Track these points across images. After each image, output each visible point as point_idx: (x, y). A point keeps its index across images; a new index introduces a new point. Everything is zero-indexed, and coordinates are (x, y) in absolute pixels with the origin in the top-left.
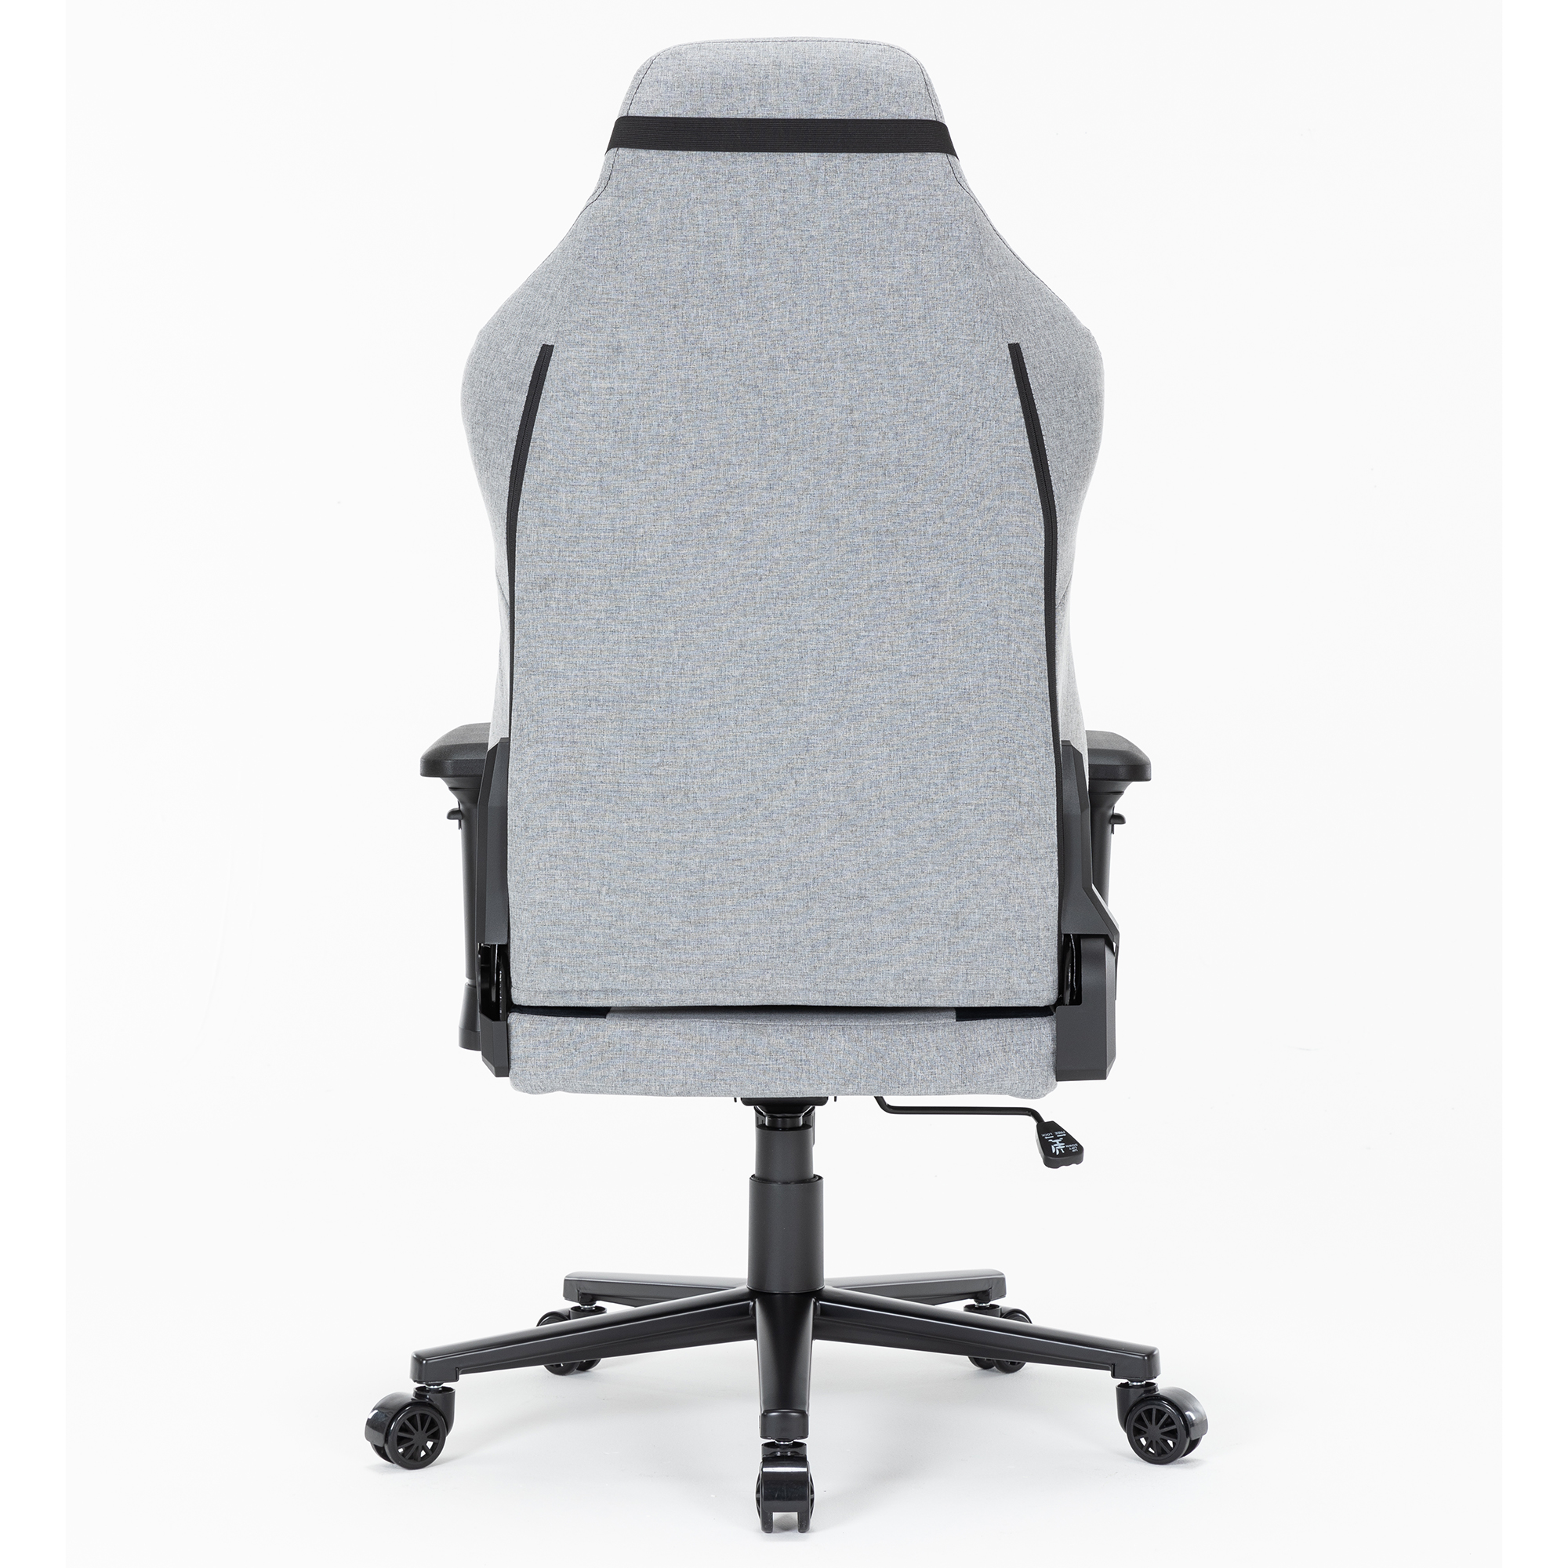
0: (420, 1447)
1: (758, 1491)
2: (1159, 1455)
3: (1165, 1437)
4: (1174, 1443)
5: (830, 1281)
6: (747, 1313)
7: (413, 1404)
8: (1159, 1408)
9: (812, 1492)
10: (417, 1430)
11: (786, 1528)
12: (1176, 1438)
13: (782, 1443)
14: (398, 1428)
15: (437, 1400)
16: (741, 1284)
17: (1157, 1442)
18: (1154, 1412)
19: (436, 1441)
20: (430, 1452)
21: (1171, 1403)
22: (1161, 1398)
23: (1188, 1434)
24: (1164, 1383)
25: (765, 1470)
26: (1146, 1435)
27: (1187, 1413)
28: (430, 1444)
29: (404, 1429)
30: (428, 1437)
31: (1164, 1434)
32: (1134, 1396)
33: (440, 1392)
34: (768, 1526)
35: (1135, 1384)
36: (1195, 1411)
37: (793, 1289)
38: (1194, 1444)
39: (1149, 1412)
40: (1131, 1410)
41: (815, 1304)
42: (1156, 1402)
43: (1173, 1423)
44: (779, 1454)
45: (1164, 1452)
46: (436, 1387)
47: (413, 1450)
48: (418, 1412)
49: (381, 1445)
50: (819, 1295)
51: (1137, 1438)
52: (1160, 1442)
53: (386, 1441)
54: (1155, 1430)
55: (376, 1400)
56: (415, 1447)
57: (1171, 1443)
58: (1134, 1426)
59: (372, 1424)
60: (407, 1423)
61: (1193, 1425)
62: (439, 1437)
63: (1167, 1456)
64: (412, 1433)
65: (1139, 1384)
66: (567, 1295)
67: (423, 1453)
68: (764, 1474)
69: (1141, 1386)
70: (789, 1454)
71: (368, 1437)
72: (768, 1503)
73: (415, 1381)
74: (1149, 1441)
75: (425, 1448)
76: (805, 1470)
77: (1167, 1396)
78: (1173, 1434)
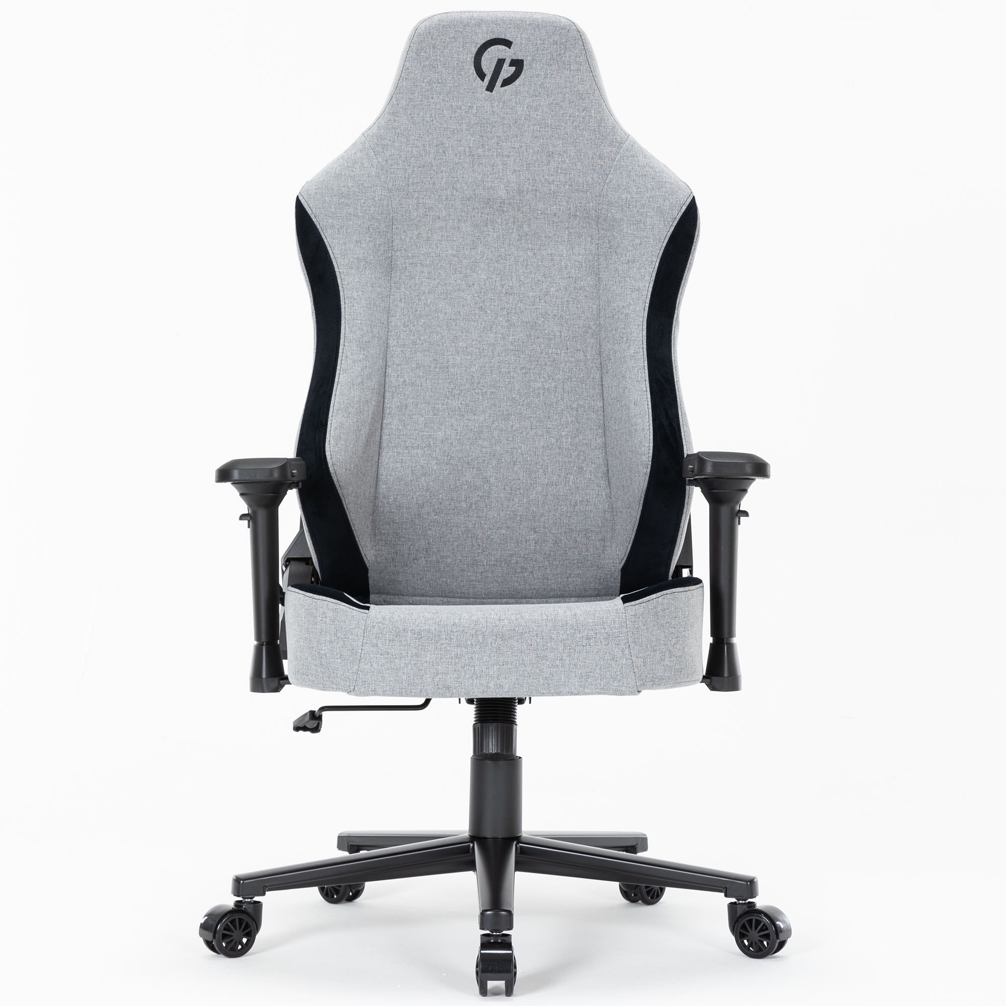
0: (238, 942)
1: (477, 966)
2: (757, 952)
3: (761, 939)
4: (768, 944)
5: (526, 832)
6: (468, 851)
7: (231, 912)
8: (758, 918)
9: (515, 967)
10: (236, 929)
11: (496, 993)
12: (769, 940)
13: (495, 934)
14: (222, 928)
15: (250, 909)
16: (464, 832)
17: (756, 942)
18: (754, 921)
19: (249, 938)
20: (245, 946)
21: (766, 915)
22: (760, 912)
23: (778, 937)
24: (760, 901)
25: (482, 952)
26: (748, 938)
27: (777, 923)
28: (245, 940)
29: (227, 928)
30: (244, 935)
31: (761, 936)
32: (740, 911)
33: (252, 903)
34: (484, 991)
35: (741, 902)
36: (783, 922)
37: (500, 835)
38: (782, 944)
39: (750, 921)
40: (737, 921)
41: (516, 845)
42: (755, 914)
43: (767, 929)
44: (492, 941)
45: (760, 950)
46: (249, 900)
47: (233, 943)
48: (237, 917)
49: (210, 939)
50: (518, 839)
51: (742, 940)
52: (758, 942)
53: (214, 937)
54: (754, 934)
55: (207, 909)
56: (234, 941)
57: (765, 943)
58: (740, 932)
59: (204, 927)
60: (229, 924)
61: (781, 931)
62: (251, 936)
63: (762, 952)
64: (233, 932)
65: (743, 902)
66: (340, 847)
67: (240, 947)
68: (481, 954)
69: (745, 903)
70: (499, 941)
71: (201, 935)
72: (485, 975)
73: (235, 895)
74: (750, 942)
75: (241, 943)
76: (511, 952)
77: (764, 910)
78: (767, 937)
